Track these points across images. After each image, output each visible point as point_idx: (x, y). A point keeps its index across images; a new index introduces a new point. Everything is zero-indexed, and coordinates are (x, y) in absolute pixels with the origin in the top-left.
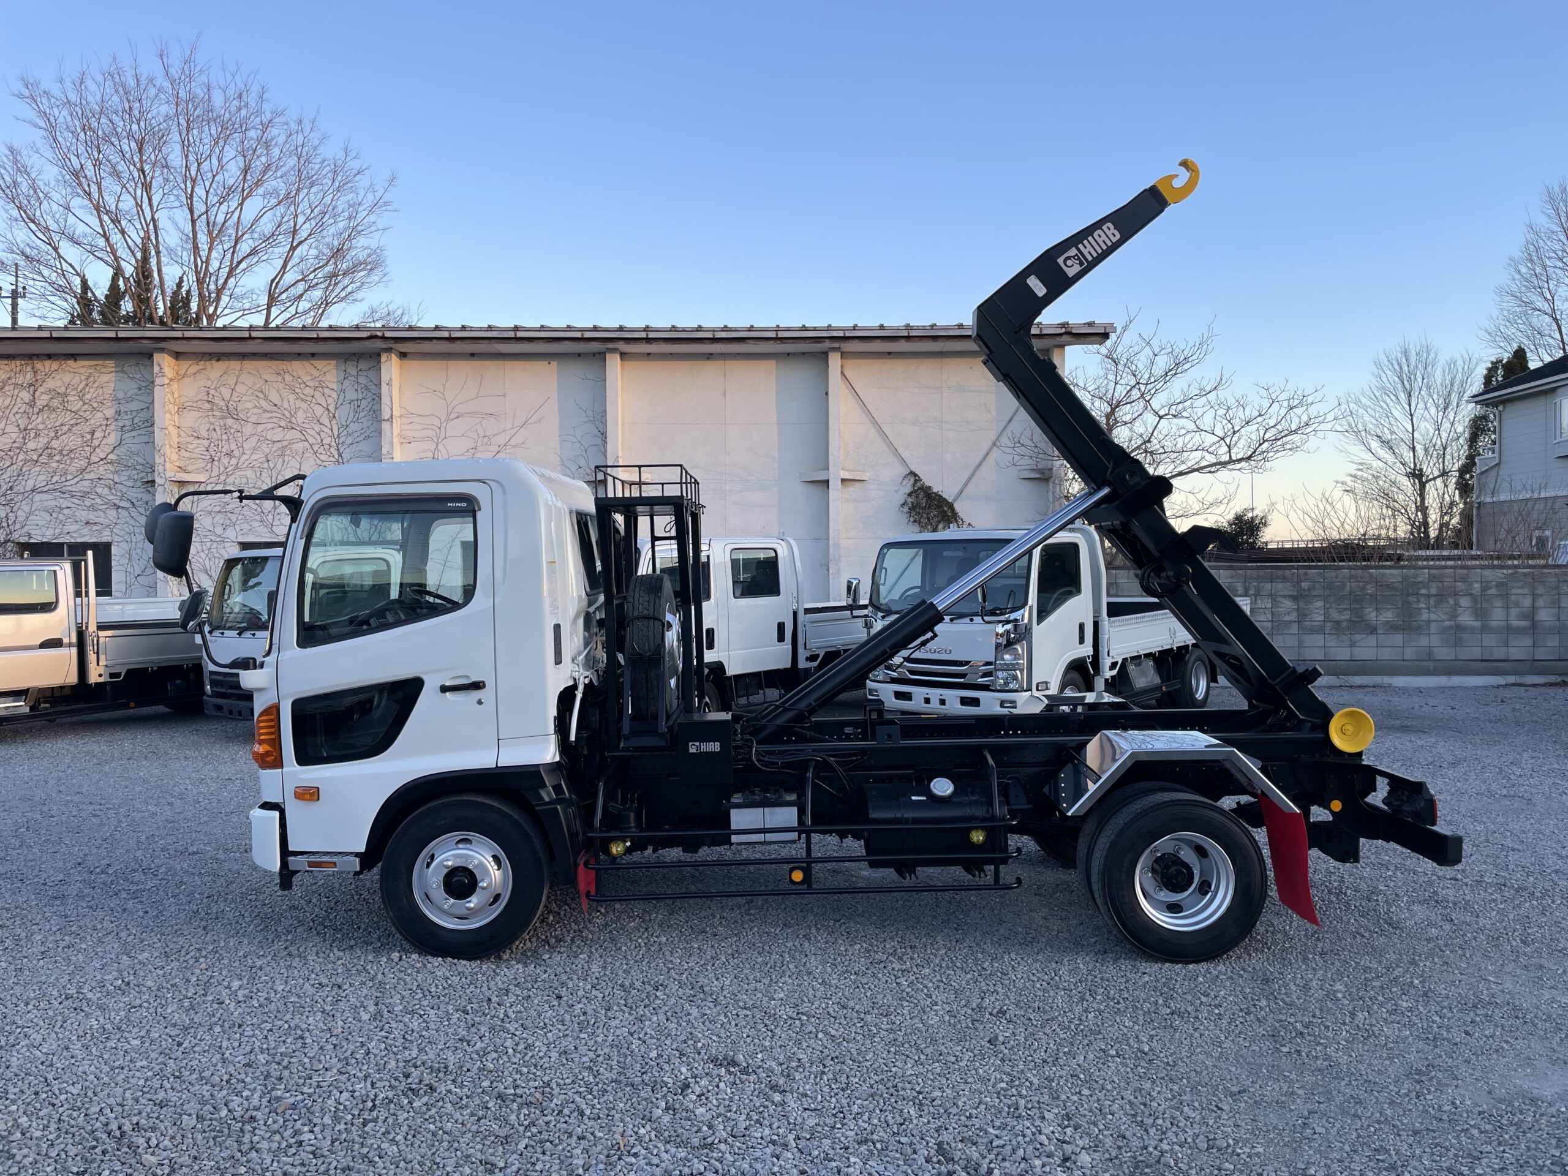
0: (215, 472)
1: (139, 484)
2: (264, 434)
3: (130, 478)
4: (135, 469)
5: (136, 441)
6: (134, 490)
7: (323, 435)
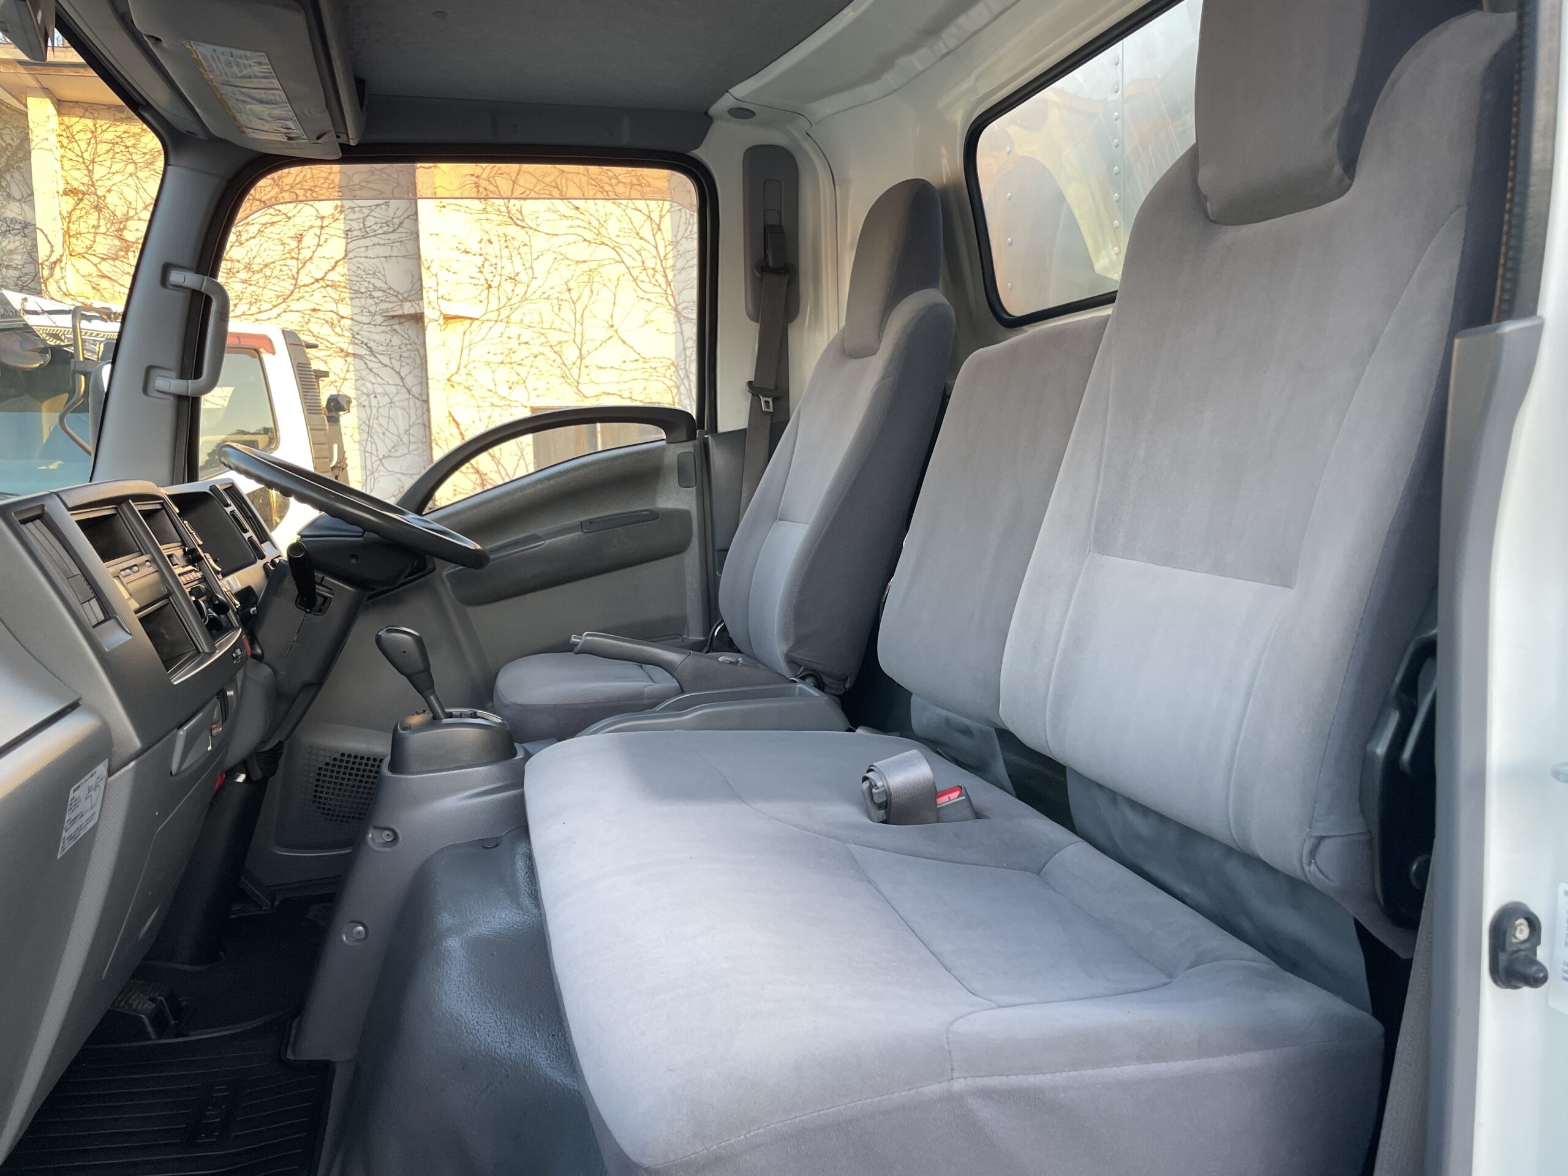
0: (494, 305)
1: (379, 319)
2: (563, 250)
3: (363, 308)
4: (372, 297)
5: (370, 253)
6: (371, 327)
7: (645, 254)
